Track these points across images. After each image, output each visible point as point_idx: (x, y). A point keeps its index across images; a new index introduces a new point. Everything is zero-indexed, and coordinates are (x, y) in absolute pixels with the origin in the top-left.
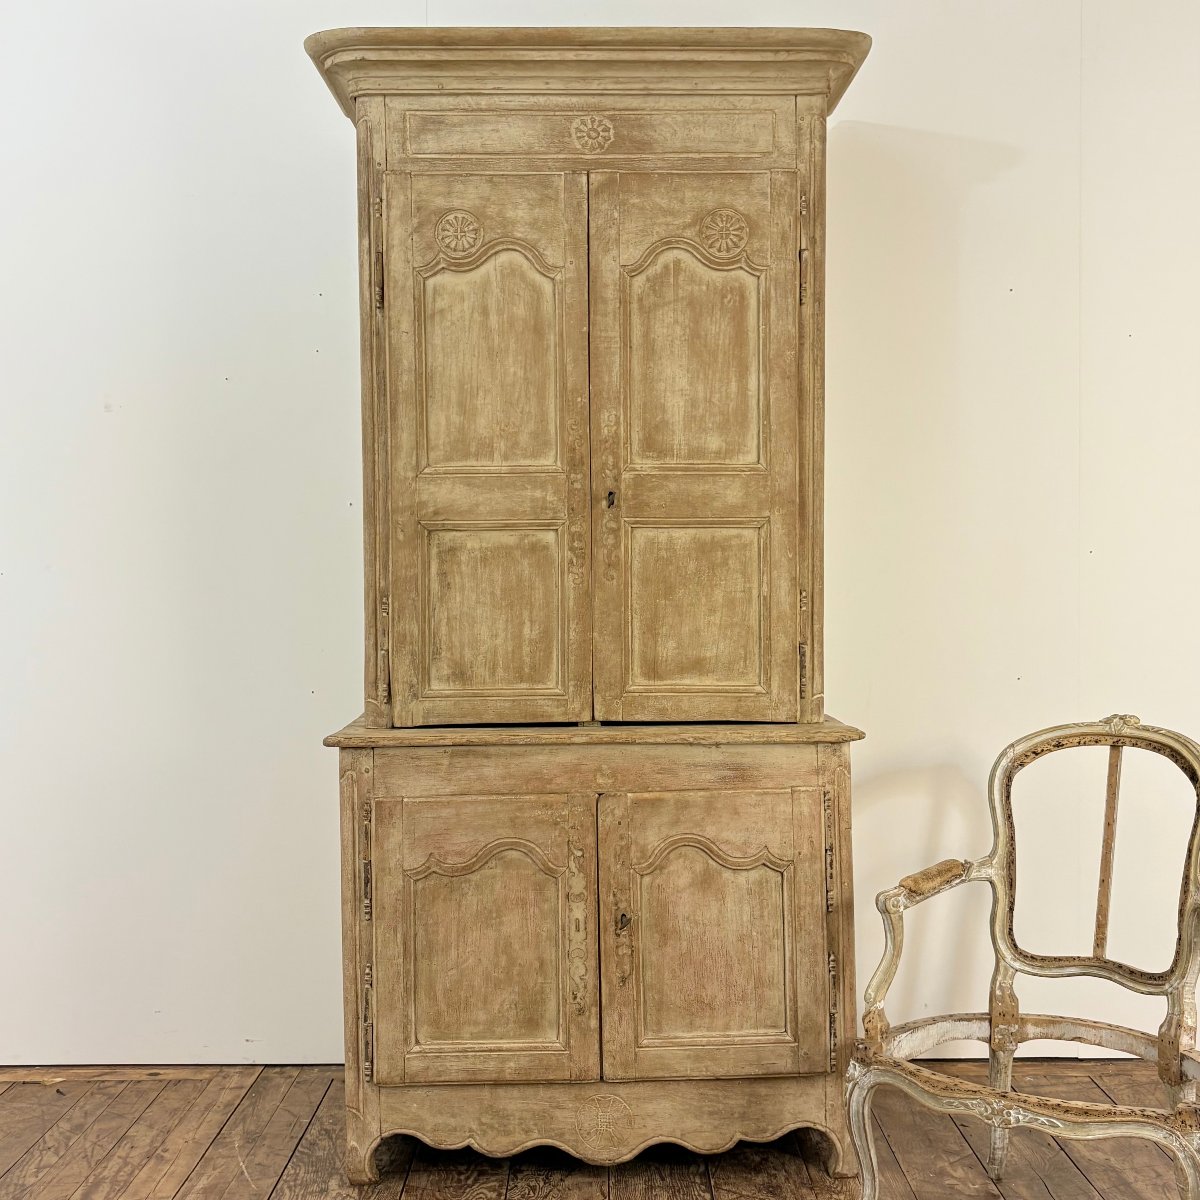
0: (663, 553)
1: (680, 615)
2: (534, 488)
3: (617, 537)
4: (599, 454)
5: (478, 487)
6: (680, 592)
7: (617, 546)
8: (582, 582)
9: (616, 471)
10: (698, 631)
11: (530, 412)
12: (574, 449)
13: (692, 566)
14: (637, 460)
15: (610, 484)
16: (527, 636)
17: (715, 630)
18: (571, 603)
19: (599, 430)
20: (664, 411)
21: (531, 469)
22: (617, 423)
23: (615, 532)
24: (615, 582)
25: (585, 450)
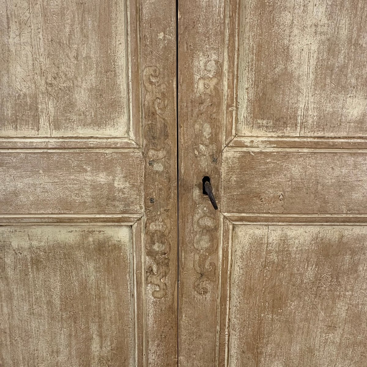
0: (274, 257)
1: (290, 332)
2: (97, 169)
3: (213, 239)
4: (191, 121)
5: (16, 168)
6: (293, 305)
7: (213, 250)
8: (165, 295)
9: (214, 147)
10: (311, 351)
11: (88, 57)
12: (154, 114)
13: (310, 273)
14: (245, 131)
15: (205, 165)
16: (97, 353)
17: (333, 349)
18: (151, 321)
19: (191, 84)
20: (288, 57)
21: (92, 142)
22: (219, 74)
23: (212, 232)
24: (208, 296)
25: (169, 115)
